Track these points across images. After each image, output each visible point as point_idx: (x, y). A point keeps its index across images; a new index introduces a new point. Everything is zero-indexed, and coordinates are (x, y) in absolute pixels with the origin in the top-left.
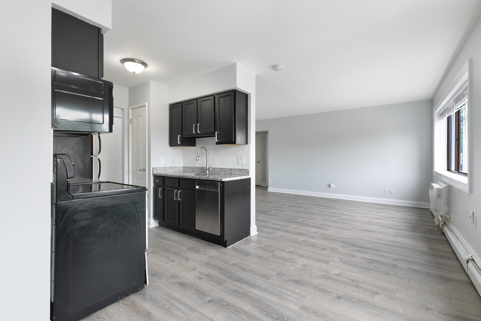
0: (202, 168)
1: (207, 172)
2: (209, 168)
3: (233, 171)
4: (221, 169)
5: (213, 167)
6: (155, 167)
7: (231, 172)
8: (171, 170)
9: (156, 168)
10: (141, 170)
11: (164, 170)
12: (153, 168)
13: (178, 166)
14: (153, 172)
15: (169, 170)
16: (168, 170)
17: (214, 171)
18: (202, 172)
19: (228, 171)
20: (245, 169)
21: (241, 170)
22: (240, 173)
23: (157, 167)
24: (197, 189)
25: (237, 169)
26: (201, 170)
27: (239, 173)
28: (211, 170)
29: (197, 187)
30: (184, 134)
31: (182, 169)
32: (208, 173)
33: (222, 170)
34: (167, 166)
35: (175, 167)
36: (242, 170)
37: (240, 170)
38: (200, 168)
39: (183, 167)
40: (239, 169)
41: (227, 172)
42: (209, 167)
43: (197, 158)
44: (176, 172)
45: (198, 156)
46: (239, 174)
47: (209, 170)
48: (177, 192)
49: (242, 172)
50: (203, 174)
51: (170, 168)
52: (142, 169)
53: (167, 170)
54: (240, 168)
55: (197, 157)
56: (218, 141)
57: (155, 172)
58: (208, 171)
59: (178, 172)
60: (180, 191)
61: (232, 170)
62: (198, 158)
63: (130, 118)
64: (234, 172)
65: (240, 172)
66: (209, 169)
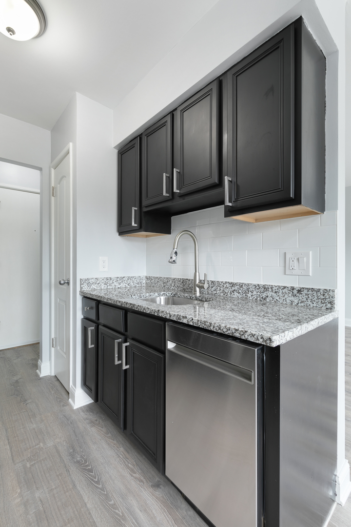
0: (184, 281)
1: (195, 291)
2: (200, 281)
3: (270, 294)
4: (233, 284)
5: (211, 278)
6: (86, 278)
7: (264, 295)
8: (122, 284)
9: (88, 279)
10: (60, 284)
11: (105, 284)
12: (81, 280)
13: (136, 275)
14: (81, 288)
15: (117, 285)
16: (115, 283)
17: (213, 289)
18: (184, 290)
19: (255, 293)
20: (316, 287)
21: (299, 291)
22: (296, 301)
23: (89, 277)
24: (170, 351)
25: (285, 287)
26: (181, 286)
27: (292, 298)
28: (206, 286)
29: (171, 345)
30: (144, 203)
31: (144, 282)
32: (198, 294)
33: (236, 288)
34: (113, 276)
35: (129, 278)
36: (306, 291)
37: (295, 292)
38: (179, 280)
39: (147, 278)
40: (293, 289)
41: (249, 295)
42: (202, 278)
43: (171, 258)
44: (131, 287)
45: (176, 253)
46: (292, 302)
47: (201, 287)
48: (120, 345)
49: (302, 297)
50: (186, 295)
51: (119, 279)
52: (62, 282)
53: (113, 285)
54: (297, 286)
55: (171, 254)
56: (230, 204)
57: (86, 289)
58: (198, 289)
59: (135, 287)
60: (128, 344)
61: (266, 288)
62: (174, 258)
63: (53, 185)
64: (273, 294)
65: (295, 296)
66: (201, 285)
